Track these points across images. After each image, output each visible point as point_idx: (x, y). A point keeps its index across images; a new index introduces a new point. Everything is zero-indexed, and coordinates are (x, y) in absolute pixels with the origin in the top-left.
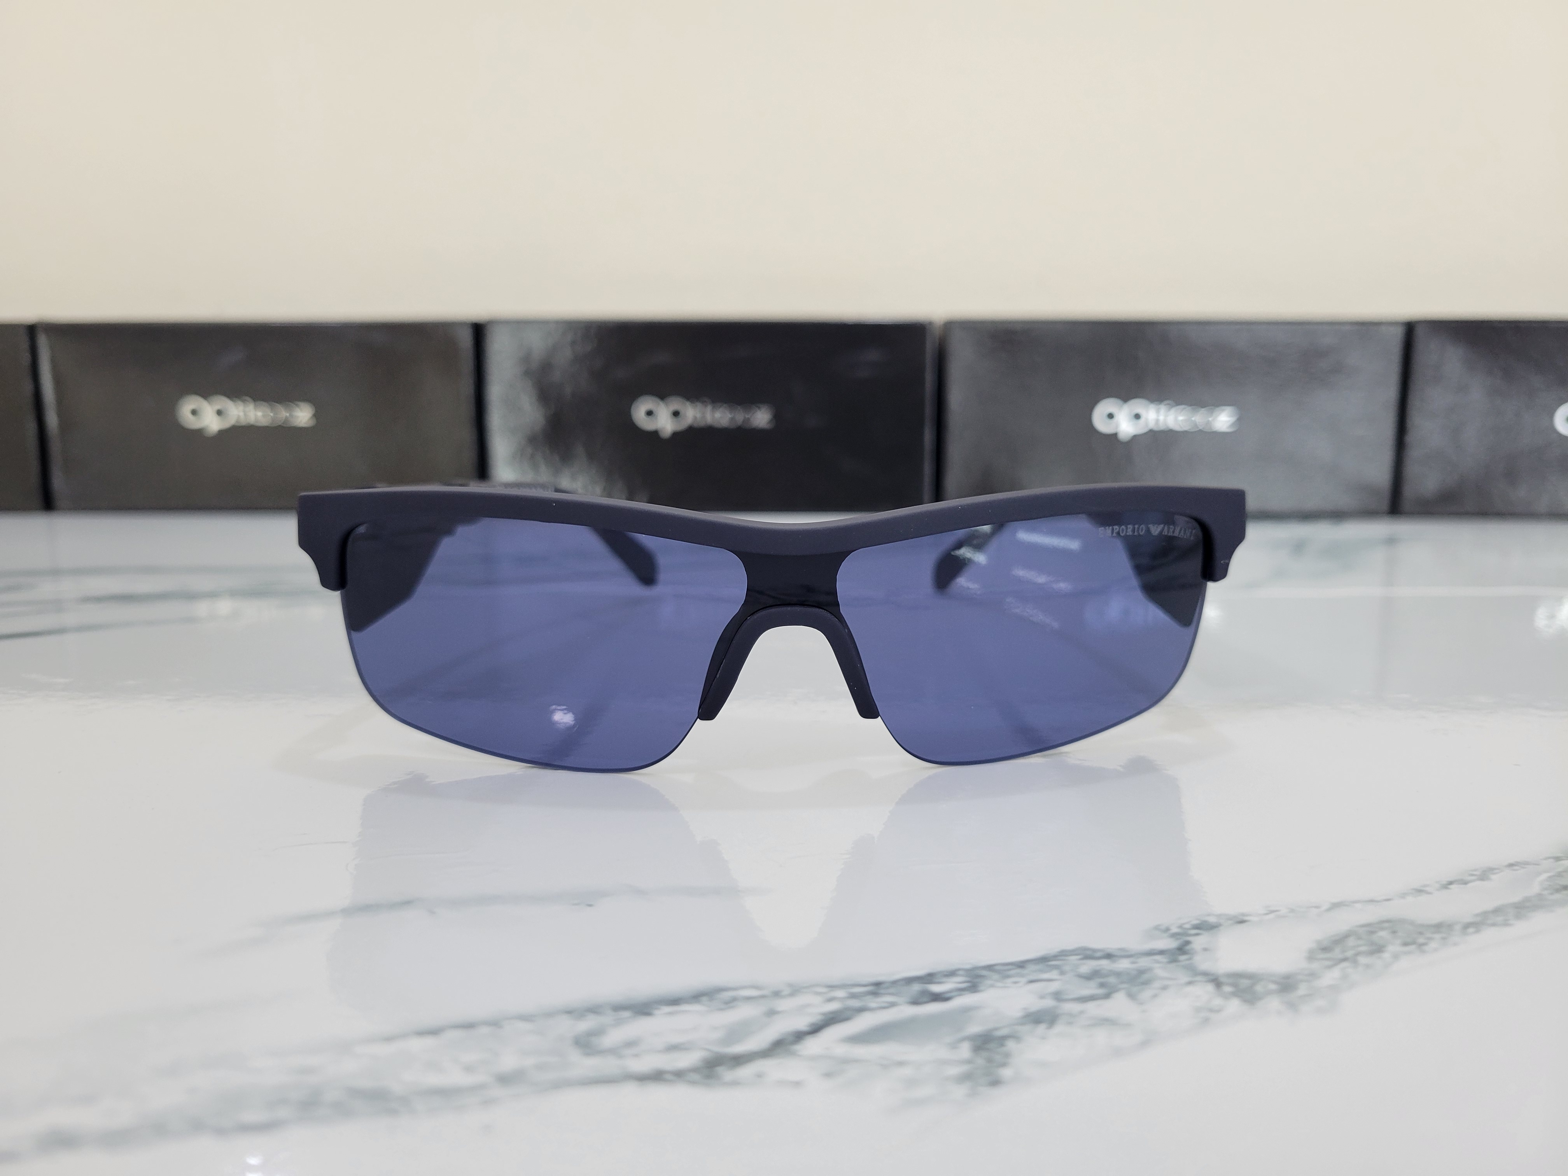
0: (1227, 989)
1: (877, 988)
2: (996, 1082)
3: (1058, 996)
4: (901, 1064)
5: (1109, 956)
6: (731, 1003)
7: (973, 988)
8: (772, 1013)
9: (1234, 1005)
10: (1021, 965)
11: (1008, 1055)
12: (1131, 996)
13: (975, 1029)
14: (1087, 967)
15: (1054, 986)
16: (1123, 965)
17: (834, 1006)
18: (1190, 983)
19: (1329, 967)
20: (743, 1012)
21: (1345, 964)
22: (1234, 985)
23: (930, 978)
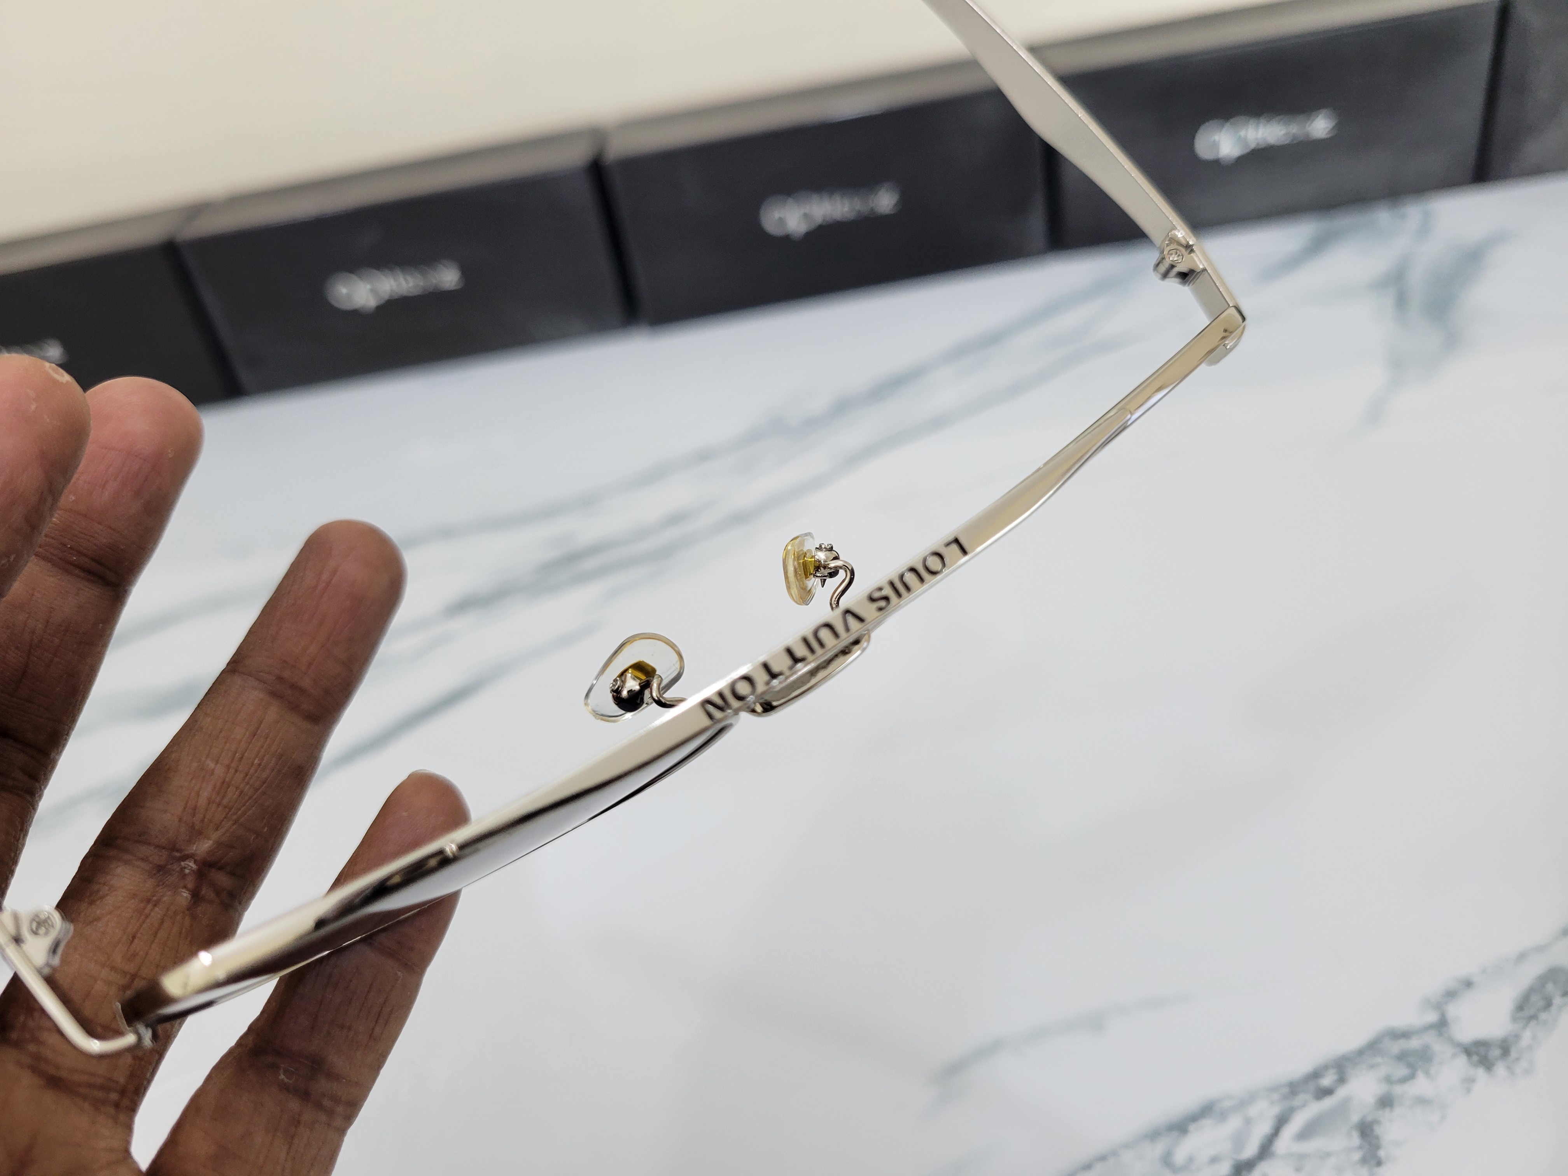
0: (1475, 1058)
1: (1294, 1088)
2: (1379, 1163)
3: (1388, 1080)
4: (1328, 1155)
5: (1405, 1035)
6: (1223, 1116)
7: (1342, 1080)
8: (1248, 1122)
9: (1481, 1072)
10: (1361, 1053)
11: (1377, 1138)
12: (1427, 1073)
13: (1355, 1118)
14: (1396, 1047)
15: (1383, 1071)
16: (1414, 1043)
17: (1276, 1110)
18: (1454, 1056)
19: (1525, 1027)
20: (1234, 1123)
21: (1533, 1023)
22: (1477, 1054)
23: (1316, 1075)
